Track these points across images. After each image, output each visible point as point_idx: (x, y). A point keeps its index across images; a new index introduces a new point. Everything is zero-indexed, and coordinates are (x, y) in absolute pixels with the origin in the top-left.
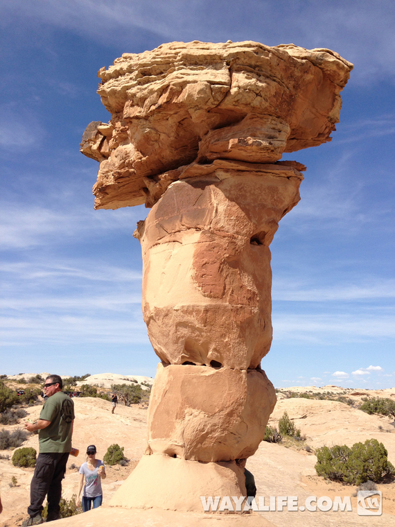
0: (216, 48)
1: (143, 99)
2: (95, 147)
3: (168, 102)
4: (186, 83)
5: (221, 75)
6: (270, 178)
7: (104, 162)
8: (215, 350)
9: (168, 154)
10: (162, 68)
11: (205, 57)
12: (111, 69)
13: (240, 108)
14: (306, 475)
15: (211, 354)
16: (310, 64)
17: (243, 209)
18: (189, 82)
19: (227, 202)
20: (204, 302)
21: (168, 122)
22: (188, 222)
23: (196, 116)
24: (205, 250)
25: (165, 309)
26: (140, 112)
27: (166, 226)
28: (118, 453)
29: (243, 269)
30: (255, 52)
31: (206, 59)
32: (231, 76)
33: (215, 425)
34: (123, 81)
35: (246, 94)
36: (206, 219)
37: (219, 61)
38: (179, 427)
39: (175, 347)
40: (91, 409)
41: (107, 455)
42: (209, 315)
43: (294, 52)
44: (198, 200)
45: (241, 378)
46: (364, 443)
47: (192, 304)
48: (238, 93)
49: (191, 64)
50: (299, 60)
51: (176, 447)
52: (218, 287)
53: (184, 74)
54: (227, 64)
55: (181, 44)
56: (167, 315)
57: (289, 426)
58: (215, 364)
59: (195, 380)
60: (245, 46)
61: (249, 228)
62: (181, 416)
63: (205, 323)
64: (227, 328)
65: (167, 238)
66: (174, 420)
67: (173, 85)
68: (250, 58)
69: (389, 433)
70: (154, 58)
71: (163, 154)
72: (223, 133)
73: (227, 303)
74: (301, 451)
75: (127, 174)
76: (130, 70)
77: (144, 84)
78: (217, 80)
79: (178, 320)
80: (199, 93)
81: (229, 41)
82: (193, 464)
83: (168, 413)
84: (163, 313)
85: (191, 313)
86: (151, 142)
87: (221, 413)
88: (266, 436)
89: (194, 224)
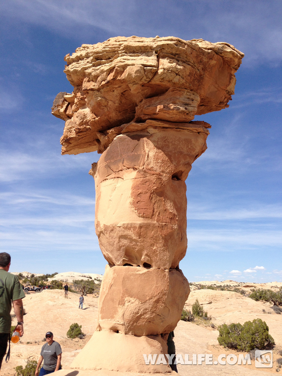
0: (148, 41)
1: (97, 77)
2: (62, 110)
3: (114, 79)
4: (127, 65)
5: (151, 60)
6: (185, 133)
7: (69, 121)
8: (147, 255)
9: (114, 116)
10: (110, 55)
11: (140, 47)
12: (74, 56)
13: (165, 83)
14: (211, 344)
15: (143, 258)
16: (214, 53)
17: (167, 155)
18: (129, 65)
19: (155, 150)
20: (139, 221)
21: (114, 93)
22: (128, 164)
23: (134, 89)
24: (140, 184)
25: (111, 226)
26: (94, 86)
27: (112, 167)
28: (77, 329)
29: (166, 198)
30: (175, 44)
31: (141, 49)
32: (158, 61)
33: (146, 309)
34: (82, 64)
35: (169, 74)
36: (141, 162)
37: (150, 50)
38: (120, 311)
39: (118, 253)
40: (58, 298)
41: (69, 331)
42: (142, 231)
43: (203, 44)
44: (135, 148)
45: (165, 275)
46: (252, 322)
47: (130, 222)
48: (163, 73)
49: (130, 53)
50: (206, 51)
51: (118, 325)
52: (149, 211)
53: (125, 59)
54: (156, 53)
55: (123, 38)
56: (112, 230)
57: (200, 309)
58: (147, 265)
59: (132, 277)
60: (168, 40)
61: (171, 168)
62: (122, 303)
63: (140, 236)
64: (155, 240)
65: (113, 175)
66: (117, 306)
67: (118, 67)
68: (172, 48)
69: (269, 315)
70: (104, 48)
71: (111, 115)
72: (153, 101)
73: (155, 222)
74: (208, 327)
75: (85, 130)
76: (87, 56)
77: (97, 66)
78: (149, 64)
79: (120, 234)
80: (136, 72)
81: (157, 36)
82: (130, 337)
83: (113, 300)
84: (110, 229)
85: (129, 229)
86: (102, 107)
87: (151, 301)
88: (183, 317)
89: (132, 165)
